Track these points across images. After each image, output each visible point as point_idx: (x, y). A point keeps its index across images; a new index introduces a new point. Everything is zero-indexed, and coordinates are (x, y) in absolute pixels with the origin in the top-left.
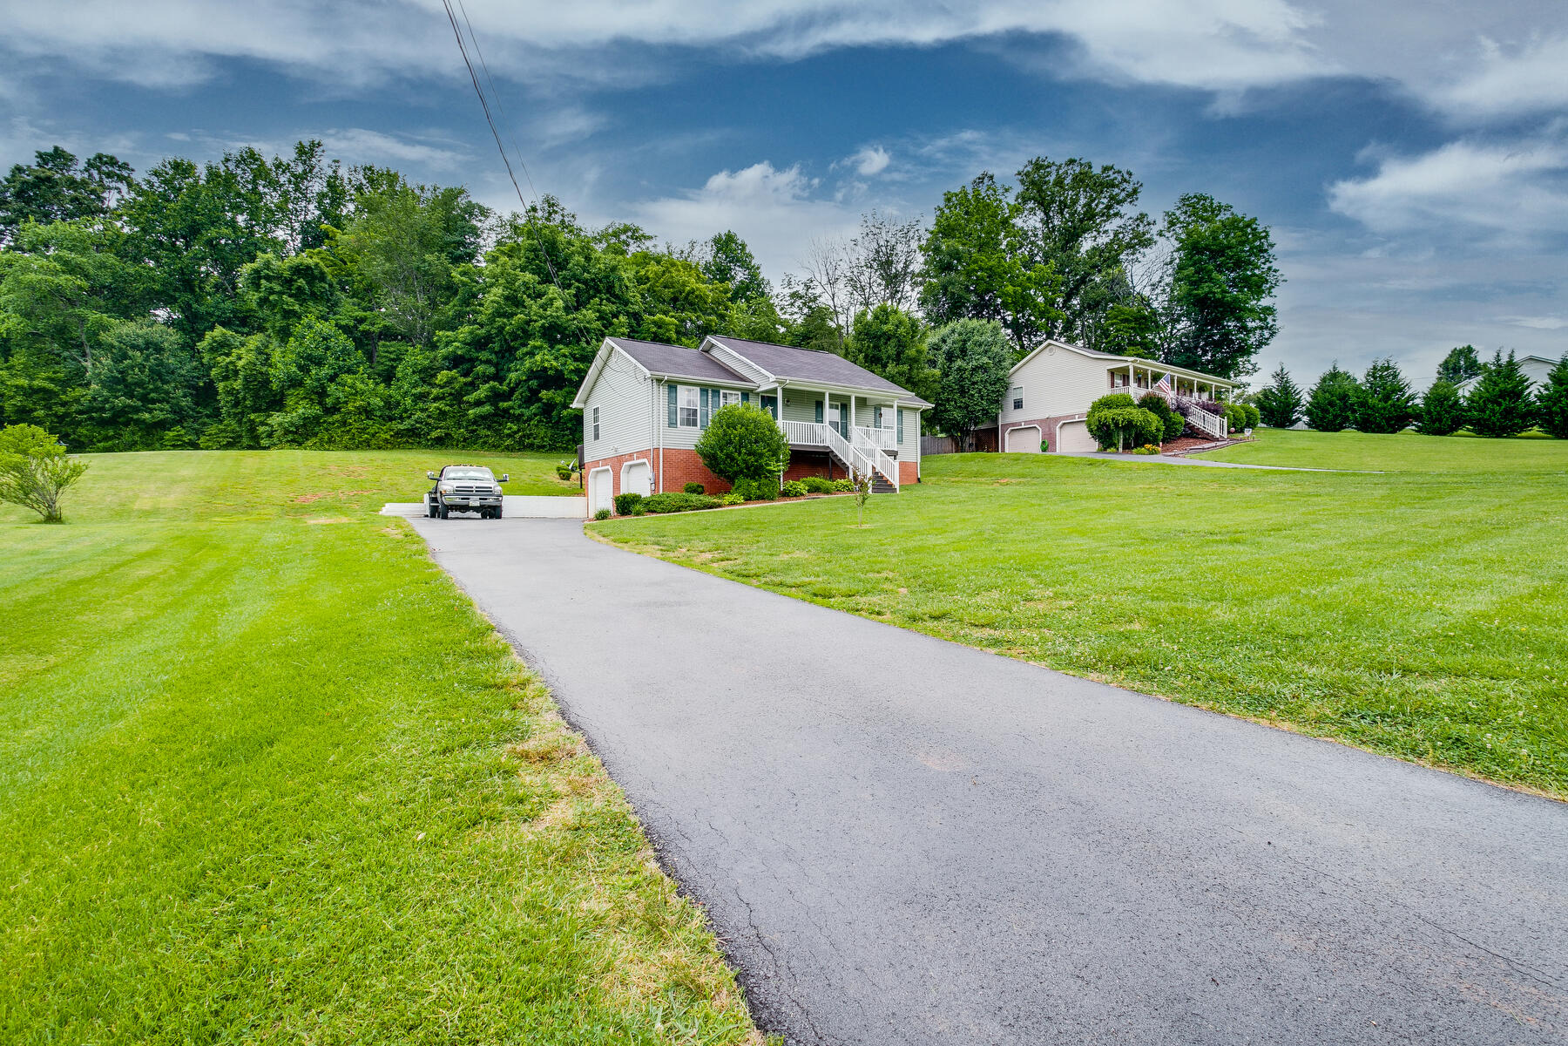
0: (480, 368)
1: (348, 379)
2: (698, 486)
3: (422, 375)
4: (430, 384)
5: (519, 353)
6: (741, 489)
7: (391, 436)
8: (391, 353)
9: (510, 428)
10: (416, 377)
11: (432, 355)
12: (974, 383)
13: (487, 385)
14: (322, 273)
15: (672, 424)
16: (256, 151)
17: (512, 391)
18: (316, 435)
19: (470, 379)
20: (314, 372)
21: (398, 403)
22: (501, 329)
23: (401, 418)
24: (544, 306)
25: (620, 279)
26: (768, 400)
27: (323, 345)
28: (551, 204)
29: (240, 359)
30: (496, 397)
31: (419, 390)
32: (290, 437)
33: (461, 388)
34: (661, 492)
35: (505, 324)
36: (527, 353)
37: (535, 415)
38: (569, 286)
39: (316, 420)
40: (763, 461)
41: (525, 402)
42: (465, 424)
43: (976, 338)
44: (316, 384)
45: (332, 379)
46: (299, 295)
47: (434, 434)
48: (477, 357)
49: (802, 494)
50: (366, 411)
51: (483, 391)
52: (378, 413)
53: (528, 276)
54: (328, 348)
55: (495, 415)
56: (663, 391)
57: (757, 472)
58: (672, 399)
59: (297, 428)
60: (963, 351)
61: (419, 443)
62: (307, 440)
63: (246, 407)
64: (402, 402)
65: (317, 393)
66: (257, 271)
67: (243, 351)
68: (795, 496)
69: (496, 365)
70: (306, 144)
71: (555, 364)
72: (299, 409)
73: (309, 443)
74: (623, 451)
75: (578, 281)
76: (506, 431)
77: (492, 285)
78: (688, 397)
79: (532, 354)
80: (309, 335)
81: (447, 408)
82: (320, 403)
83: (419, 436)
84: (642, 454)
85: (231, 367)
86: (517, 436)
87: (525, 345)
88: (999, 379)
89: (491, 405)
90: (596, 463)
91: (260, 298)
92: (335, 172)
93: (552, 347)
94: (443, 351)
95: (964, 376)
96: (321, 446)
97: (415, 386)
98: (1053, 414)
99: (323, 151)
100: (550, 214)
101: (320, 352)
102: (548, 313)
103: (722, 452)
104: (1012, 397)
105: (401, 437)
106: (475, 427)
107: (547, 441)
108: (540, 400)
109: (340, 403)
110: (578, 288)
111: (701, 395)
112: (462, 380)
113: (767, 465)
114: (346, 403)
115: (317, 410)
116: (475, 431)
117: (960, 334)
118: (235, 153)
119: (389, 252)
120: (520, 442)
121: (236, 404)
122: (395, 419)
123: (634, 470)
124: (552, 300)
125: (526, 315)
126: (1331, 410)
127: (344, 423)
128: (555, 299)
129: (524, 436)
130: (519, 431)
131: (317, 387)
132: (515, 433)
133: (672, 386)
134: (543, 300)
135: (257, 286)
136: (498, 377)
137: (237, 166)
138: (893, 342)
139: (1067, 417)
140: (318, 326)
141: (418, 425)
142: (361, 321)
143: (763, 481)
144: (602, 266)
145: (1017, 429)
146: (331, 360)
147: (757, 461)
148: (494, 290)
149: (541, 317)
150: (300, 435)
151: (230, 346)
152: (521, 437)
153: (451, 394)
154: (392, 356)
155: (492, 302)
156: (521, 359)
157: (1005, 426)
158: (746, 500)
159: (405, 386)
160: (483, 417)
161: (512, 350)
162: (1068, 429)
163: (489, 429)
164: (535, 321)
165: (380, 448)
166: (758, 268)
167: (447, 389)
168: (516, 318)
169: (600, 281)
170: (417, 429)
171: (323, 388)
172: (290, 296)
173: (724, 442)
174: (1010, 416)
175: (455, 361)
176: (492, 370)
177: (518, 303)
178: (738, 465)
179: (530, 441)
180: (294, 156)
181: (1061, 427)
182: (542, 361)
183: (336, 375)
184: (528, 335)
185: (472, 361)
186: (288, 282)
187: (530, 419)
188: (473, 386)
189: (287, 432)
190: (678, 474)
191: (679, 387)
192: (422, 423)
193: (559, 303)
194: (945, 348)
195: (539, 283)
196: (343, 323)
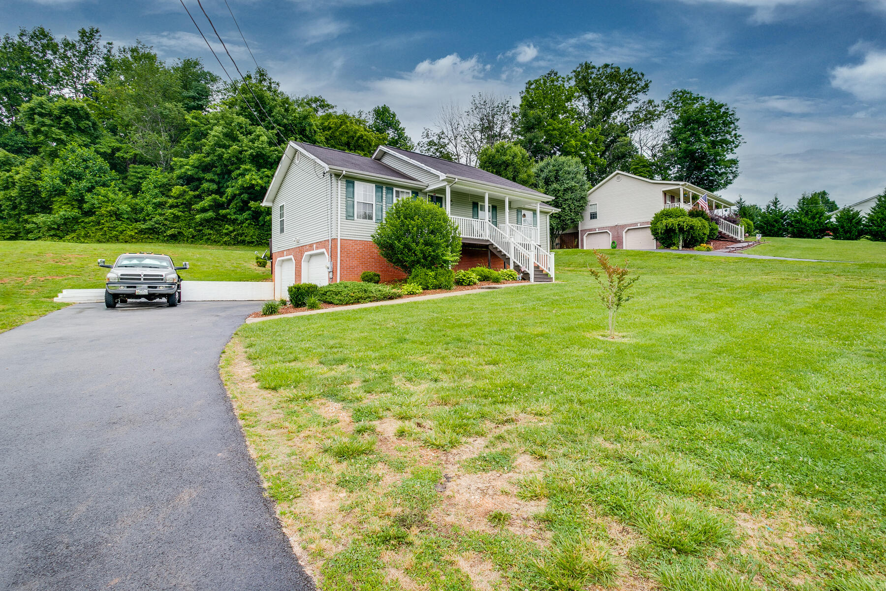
0: (205, 185)
1: (102, 190)
2: (375, 275)
3: (162, 189)
4: (167, 196)
5: (234, 175)
6: (418, 279)
7: (136, 233)
8: (139, 173)
9: (228, 229)
10: (157, 191)
11: (170, 176)
12: (566, 200)
13: (210, 197)
14: (87, 114)
15: (350, 216)
16: (46, 30)
17: (230, 202)
18: (74, 231)
19: (197, 193)
20: (74, 184)
21: (142, 209)
22: (220, 157)
23: (145, 220)
24: (253, 141)
25: (310, 125)
26: (437, 197)
27: (83, 165)
28: (262, 75)
29: (17, 173)
30: (217, 206)
31: (158, 200)
32: (52, 233)
33: (191, 199)
34: (338, 281)
35: (223, 153)
36: (240, 174)
37: (247, 219)
38: (273, 128)
39: (75, 220)
40: (439, 252)
41: (239, 210)
42: (193, 225)
43: (566, 168)
44: (75, 193)
45: (90, 190)
46: (66, 128)
47: (169, 232)
48: (204, 178)
49: (475, 284)
50: (116, 214)
51: (207, 202)
52: (126, 216)
53: (242, 119)
54: (87, 167)
55: (216, 219)
56: (341, 185)
57: (433, 261)
58: (350, 195)
59: (59, 226)
60: (557, 178)
61: (158, 238)
62: (67, 235)
63: (21, 210)
64: (145, 208)
65: (77, 200)
66: (32, 109)
67: (21, 168)
68: (469, 285)
69: (218, 183)
70: (87, 30)
71: (260, 181)
72: (62, 211)
73: (68, 237)
74: (305, 241)
75: (279, 125)
76: (225, 231)
77: (215, 124)
78: (364, 193)
79: (243, 175)
80: (71, 157)
81: (180, 214)
82: (80, 208)
83: (158, 233)
84: (320, 244)
85: (10, 180)
86: (233, 235)
87: (239, 168)
88: (582, 198)
89: (214, 212)
90: (281, 253)
91: (34, 129)
92: (109, 51)
93: (259, 170)
94: (177, 172)
95: (558, 195)
96: (78, 239)
97: (156, 196)
98: (621, 223)
99: (100, 36)
100: (261, 81)
101: (81, 170)
102: (256, 145)
103: (399, 241)
104: (589, 210)
105: (144, 234)
106: (201, 228)
107: (255, 238)
108: (250, 208)
109: (94, 208)
110: (279, 129)
111: (376, 191)
112: (191, 193)
113: (443, 255)
114: (100, 208)
115: (76, 212)
116: (201, 230)
117: (554, 166)
118: (30, 31)
119: (138, 100)
120: (235, 238)
121: (15, 207)
122: (140, 221)
123: (313, 260)
124: (259, 136)
125: (240, 147)
126: (776, 225)
127: (99, 223)
128: (261, 135)
129: (238, 235)
130: (234, 230)
131: (76, 196)
132: (231, 232)
133: (350, 180)
134: (253, 136)
135: (32, 120)
136: (220, 192)
137: (31, 40)
138: (510, 168)
139: (631, 225)
140: (79, 151)
141: (157, 226)
142: (118, 149)
143: (440, 270)
144: (297, 115)
145: (592, 233)
146: (89, 176)
147: (434, 251)
148: (216, 128)
149: (251, 148)
150: (60, 231)
151: (11, 165)
152: (235, 235)
153: (182, 204)
154: (139, 175)
155: (214, 136)
156: (236, 178)
157: (584, 231)
158: (424, 289)
159: (149, 196)
160: (208, 221)
161: (230, 172)
162: (631, 233)
163: (211, 229)
164: (246, 151)
165: (126, 242)
166: (403, 130)
167: (180, 200)
168: (231, 148)
169: (296, 126)
170: (155, 228)
171: (82, 196)
172: (60, 128)
173: (402, 233)
174: (586, 224)
175: (188, 180)
176: (215, 187)
177: (235, 139)
178: (416, 255)
179: (242, 238)
180: (78, 38)
181: (626, 232)
182: (251, 180)
183: (93, 187)
184: (241, 161)
185: (200, 180)
186: (59, 118)
187: (242, 222)
188: (200, 197)
189: (50, 229)
190: (355, 263)
191: (356, 183)
192: (160, 224)
193: (264, 138)
194: (543, 175)
195: (250, 125)
196: (102, 150)
